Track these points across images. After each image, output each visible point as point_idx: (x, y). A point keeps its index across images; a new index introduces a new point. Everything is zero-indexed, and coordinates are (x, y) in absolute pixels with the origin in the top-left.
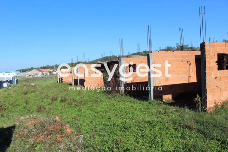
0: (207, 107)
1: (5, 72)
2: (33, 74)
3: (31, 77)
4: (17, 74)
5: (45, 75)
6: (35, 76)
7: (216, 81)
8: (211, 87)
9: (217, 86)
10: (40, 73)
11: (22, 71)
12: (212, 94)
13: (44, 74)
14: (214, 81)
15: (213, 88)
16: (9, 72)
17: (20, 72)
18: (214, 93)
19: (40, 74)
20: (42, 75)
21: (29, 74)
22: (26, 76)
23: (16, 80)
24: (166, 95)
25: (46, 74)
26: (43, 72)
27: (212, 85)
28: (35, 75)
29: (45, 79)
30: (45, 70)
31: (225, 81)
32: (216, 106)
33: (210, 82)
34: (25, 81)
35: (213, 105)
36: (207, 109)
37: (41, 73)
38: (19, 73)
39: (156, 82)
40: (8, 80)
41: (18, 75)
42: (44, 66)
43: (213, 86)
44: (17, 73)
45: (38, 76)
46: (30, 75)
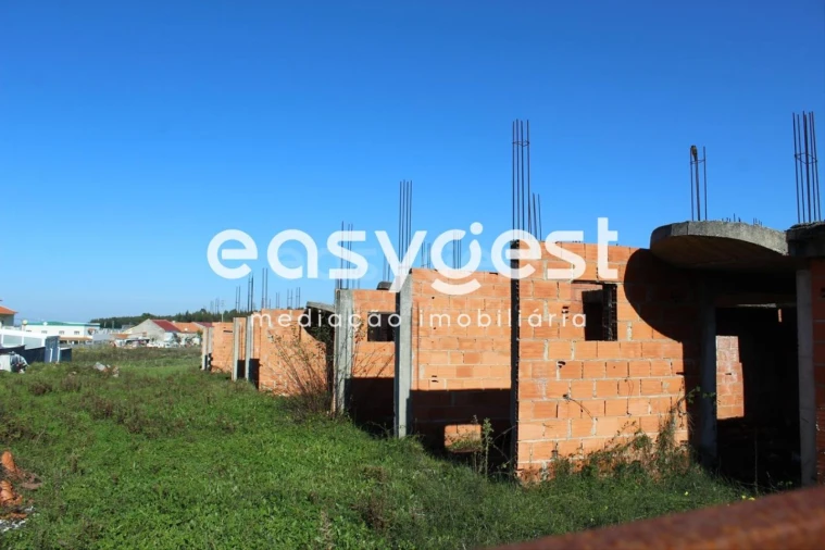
0: (519, 467)
1: (50, 324)
2: (140, 338)
3: (135, 345)
4: (90, 333)
5: (183, 343)
6: (149, 345)
7: (562, 376)
8: (541, 397)
9: (565, 396)
10: (168, 336)
11: (107, 324)
12: (543, 420)
13: (179, 341)
14: (555, 375)
15: (545, 399)
16: (62, 324)
17: (102, 327)
18: (551, 420)
19: (168, 339)
20: (171, 342)
21: (127, 335)
22: (118, 342)
23: (63, 352)
24: (457, 423)
25: (189, 341)
26: (180, 331)
27: (544, 389)
28: (148, 341)
29: (174, 357)
30: (185, 327)
31: (604, 379)
32: (561, 468)
33: (537, 377)
34: (102, 357)
35: (543, 462)
36: (519, 475)
37: (171, 334)
38: (98, 328)
39: (421, 377)
40: (23, 347)
41: (91, 337)
42: (191, 312)
43: (548, 395)
44: (88, 328)
45: (160, 344)
46: (130, 338)
